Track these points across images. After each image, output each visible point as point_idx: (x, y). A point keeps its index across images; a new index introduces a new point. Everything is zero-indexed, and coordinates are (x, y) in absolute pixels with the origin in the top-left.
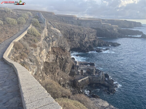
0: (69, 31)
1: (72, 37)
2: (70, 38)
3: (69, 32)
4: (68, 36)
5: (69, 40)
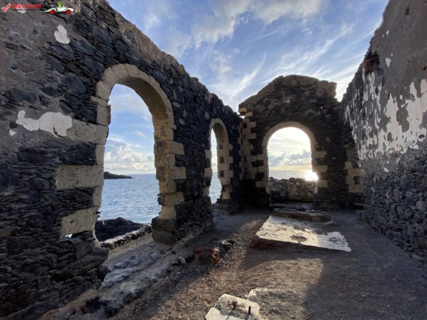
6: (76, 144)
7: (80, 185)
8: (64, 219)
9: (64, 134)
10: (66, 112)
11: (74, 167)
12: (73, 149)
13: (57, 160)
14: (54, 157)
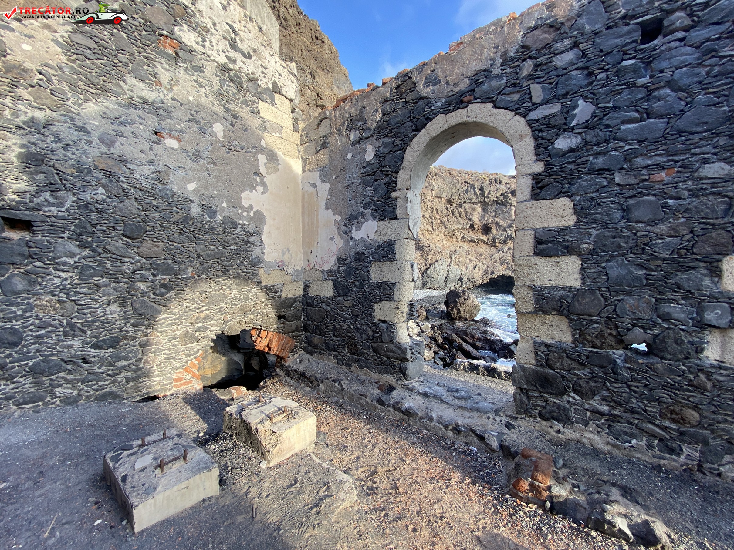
0: (477, 185)
1: (497, 224)
2: (486, 230)
3: (482, 189)
4: (475, 218)
5: (486, 240)
6: (380, 243)
7: (385, 280)
8: (375, 304)
9: (372, 237)
10: (374, 218)
11: (380, 264)
12: (378, 248)
13: (371, 259)
14: (369, 257)
